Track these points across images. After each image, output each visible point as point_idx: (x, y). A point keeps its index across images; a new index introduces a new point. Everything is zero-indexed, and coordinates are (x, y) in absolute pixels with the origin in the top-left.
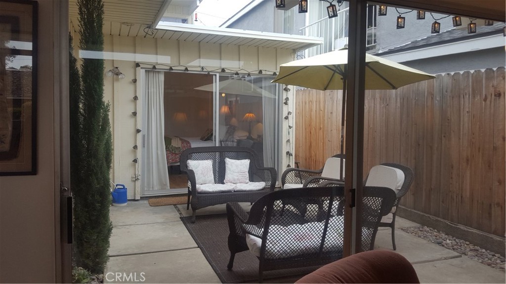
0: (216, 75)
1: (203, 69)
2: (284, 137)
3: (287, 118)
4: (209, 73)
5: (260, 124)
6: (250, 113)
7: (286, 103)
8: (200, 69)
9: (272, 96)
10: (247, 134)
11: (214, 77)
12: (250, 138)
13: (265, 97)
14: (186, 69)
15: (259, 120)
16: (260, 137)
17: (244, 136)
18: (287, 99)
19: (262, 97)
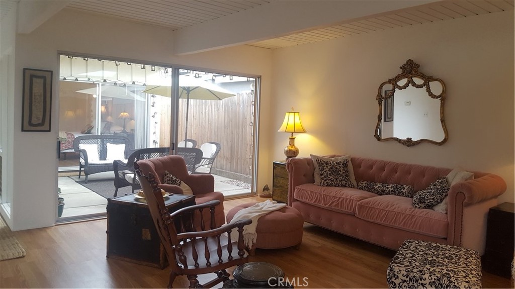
0: (99, 84)
1: (89, 79)
2: (152, 130)
3: (153, 116)
4: (94, 83)
5: (133, 121)
6: (125, 112)
7: (153, 106)
8: (87, 79)
9: (143, 99)
10: (122, 129)
11: (97, 85)
12: (124, 132)
13: (137, 100)
14: (77, 79)
15: (132, 118)
16: (133, 130)
17: (119, 131)
18: (154, 103)
19: (134, 100)
